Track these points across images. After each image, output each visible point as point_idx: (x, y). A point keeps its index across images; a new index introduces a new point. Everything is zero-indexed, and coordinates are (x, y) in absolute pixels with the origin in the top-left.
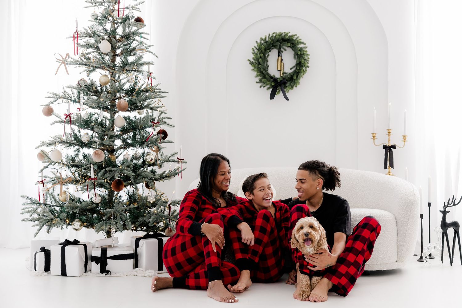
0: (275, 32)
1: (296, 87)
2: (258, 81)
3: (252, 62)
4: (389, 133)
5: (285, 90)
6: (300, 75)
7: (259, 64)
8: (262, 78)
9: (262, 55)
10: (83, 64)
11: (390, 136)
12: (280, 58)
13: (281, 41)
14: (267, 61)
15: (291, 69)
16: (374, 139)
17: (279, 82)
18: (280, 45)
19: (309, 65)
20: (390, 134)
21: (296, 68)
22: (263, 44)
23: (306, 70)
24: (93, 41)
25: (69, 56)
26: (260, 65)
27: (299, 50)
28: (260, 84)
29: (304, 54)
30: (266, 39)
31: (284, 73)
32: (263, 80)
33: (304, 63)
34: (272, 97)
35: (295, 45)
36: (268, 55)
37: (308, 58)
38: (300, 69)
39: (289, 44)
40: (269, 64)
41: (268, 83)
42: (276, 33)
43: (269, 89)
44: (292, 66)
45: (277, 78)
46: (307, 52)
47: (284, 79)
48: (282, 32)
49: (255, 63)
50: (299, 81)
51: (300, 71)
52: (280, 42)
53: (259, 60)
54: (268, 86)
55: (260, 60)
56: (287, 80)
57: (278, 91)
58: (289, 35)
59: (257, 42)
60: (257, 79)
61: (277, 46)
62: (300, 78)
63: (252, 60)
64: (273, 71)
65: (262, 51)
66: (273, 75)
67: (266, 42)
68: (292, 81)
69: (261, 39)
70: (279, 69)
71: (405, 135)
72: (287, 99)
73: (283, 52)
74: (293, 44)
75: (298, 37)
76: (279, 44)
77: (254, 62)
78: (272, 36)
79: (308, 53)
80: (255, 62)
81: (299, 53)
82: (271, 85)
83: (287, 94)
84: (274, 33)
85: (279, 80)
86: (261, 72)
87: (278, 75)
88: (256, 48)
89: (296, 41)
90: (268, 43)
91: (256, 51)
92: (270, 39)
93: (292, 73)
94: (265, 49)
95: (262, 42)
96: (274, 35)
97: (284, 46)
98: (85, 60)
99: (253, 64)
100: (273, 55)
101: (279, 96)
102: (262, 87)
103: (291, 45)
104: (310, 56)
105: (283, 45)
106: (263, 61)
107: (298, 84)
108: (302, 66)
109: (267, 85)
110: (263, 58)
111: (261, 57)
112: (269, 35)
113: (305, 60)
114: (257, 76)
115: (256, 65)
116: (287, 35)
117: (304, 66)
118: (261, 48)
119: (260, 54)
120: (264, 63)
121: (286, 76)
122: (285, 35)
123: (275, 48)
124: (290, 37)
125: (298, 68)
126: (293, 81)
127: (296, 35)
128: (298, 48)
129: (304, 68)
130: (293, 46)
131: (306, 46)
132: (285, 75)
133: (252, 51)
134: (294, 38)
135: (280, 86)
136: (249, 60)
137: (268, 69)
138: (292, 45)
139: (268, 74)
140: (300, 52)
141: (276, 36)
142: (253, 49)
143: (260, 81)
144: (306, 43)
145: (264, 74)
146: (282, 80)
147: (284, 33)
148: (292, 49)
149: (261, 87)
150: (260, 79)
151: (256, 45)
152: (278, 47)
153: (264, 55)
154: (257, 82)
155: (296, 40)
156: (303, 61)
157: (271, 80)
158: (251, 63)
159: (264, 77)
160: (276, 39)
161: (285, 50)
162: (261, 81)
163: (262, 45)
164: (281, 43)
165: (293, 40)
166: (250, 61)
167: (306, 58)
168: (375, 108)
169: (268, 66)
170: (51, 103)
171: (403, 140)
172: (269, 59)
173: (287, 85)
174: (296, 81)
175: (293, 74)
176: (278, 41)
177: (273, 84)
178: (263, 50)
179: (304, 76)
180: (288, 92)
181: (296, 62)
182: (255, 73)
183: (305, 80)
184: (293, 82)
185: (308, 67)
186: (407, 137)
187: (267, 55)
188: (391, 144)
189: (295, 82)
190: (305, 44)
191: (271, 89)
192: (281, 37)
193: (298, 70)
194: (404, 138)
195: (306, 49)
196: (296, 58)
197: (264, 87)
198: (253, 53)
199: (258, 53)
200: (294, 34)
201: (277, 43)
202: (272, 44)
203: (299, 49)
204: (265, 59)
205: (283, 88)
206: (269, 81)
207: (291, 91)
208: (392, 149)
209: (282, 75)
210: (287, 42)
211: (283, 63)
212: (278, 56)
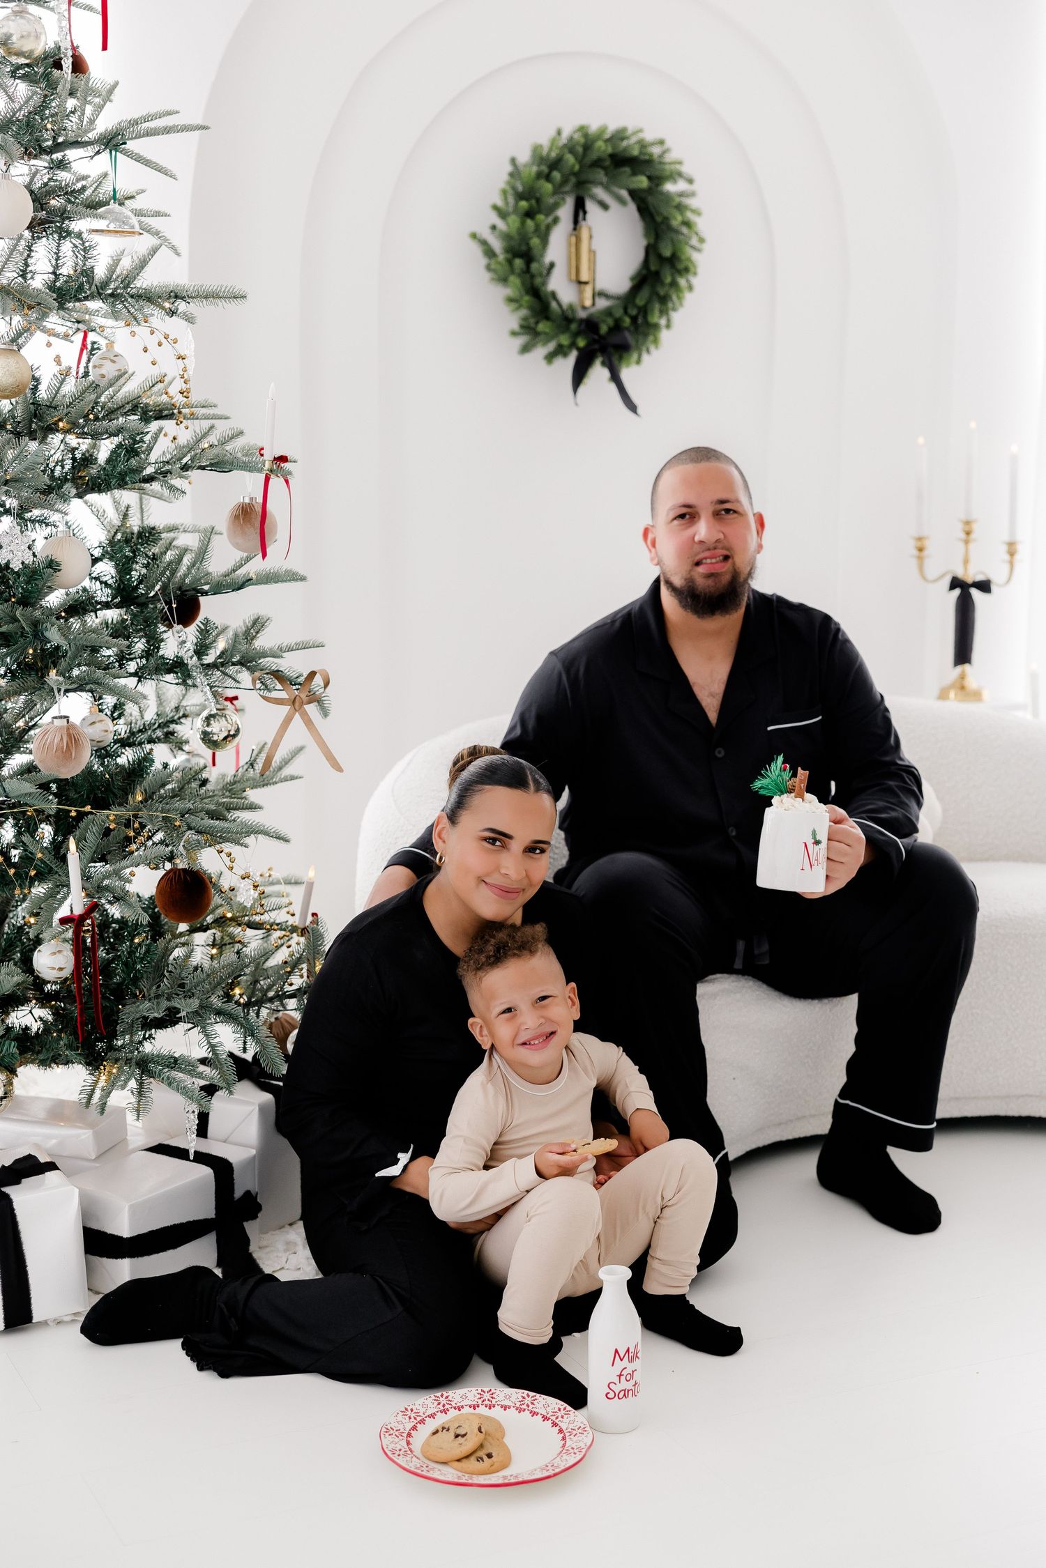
2: (517, 326)
3: (490, 244)
4: (968, 533)
6: (668, 306)
8: (532, 316)
11: (972, 546)
13: (608, 163)
14: (548, 247)
16: (920, 558)
17: (603, 337)
20: (972, 538)
23: (690, 288)
26: (534, 264)
28: (521, 341)
32: (536, 324)
35: (658, 185)
38: (671, 285)
39: (643, 181)
40: (552, 255)
41: (562, 337)
43: (550, 358)
49: (500, 253)
51: (670, 292)
54: (551, 346)
58: (633, 140)
59: (513, 161)
60: (514, 322)
63: (488, 236)
64: (560, 287)
66: (571, 306)
69: (534, 150)
71: (1013, 540)
72: (632, 407)
76: (601, 175)
77: (497, 243)
78: (574, 141)
80: (506, 249)
82: (575, 347)
85: (604, 329)
86: (533, 294)
89: (661, 167)
92: (572, 150)
95: (535, 165)
96: (578, 137)
97: (615, 184)
99: (494, 254)
109: (545, 343)
112: (559, 133)
114: (517, 307)
116: (620, 135)
118: (537, 190)
119: (529, 214)
124: (639, 146)
127: (661, 142)
131: (694, 187)
133: (497, 200)
134: (656, 151)
136: (474, 236)
137: (549, 279)
139: (554, 299)
142: (504, 192)
143: (523, 327)
147: (624, 130)
150: (525, 319)
154: (514, 334)
157: (572, 325)
158: (489, 253)
159: (542, 312)
160: (593, 156)
165: (651, 160)
166: (480, 240)
168: (921, 441)
169: (552, 265)
171: (1009, 557)
176: (597, 163)
177: (579, 341)
182: (501, 292)
186: (1017, 547)
187: (550, 219)
190: (690, 181)
191: (566, 365)
192: (612, 147)
194: (1012, 549)
195: (692, 202)
198: (495, 208)
200: (653, 136)
205: (616, 361)
206: (561, 328)
208: (975, 593)
209: (588, 303)
210: (627, 170)
211: (594, 252)
212: (576, 221)
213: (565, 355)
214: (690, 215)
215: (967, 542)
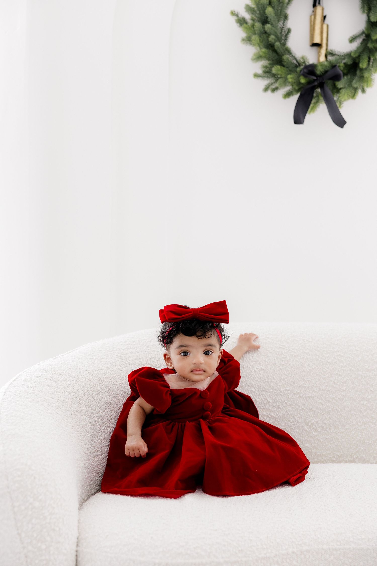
1: (364, 91)
2: (260, 72)
3: (245, 18)
5: (336, 99)
7: (265, 21)
8: (272, 64)
12: (319, 9)
14: (286, 17)
15: (352, 40)
17: (320, 76)
21: (368, 39)
26: (268, 25)
28: (265, 82)
31: (329, 54)
32: (274, 69)
34: (300, 117)
40: (290, 24)
41: (289, 76)
43: (289, 94)
44: (353, 34)
45: (315, 65)
47: (333, 67)
49: (251, 22)
53: (267, 11)
54: (288, 88)
55: (269, 11)
56: (341, 70)
57: (313, 101)
60: (258, 69)
63: (244, 13)
66: (303, 58)
68: (355, 74)
70: (317, 40)
77: (247, 16)
80: (253, 18)
85: (319, 71)
86: (271, 47)
93: (358, 48)
99: (246, 23)
101: (318, 115)
102: (269, 92)
106: (275, 13)
110: (276, 4)
114: (258, 59)
115: (257, 25)
120: (278, 20)
126: (358, 73)
132: (332, 58)
135: (321, 85)
136: (233, 13)
137: (286, 39)
139: (288, 51)
143: (265, 72)
145: (279, 51)
149: (266, 89)
150: (266, 67)
154: (256, 76)
157: (298, 70)
158: (241, 22)
159: (277, 61)
162: (268, 72)
166: (238, 15)
169: (289, 31)
172: (291, 10)
173: (340, 85)
174: (366, 75)
175: (360, 56)
177: (302, 81)
180: (343, 102)
181: (367, 20)
184: (356, 78)
189: (362, 77)
191: (295, 98)
193: (373, 42)
197: (274, 90)
204: (281, 10)
205: (331, 92)
206: (292, 72)
207: (350, 101)
209: (325, 59)
211: (328, 26)
212: (314, 5)
213: (297, 91)
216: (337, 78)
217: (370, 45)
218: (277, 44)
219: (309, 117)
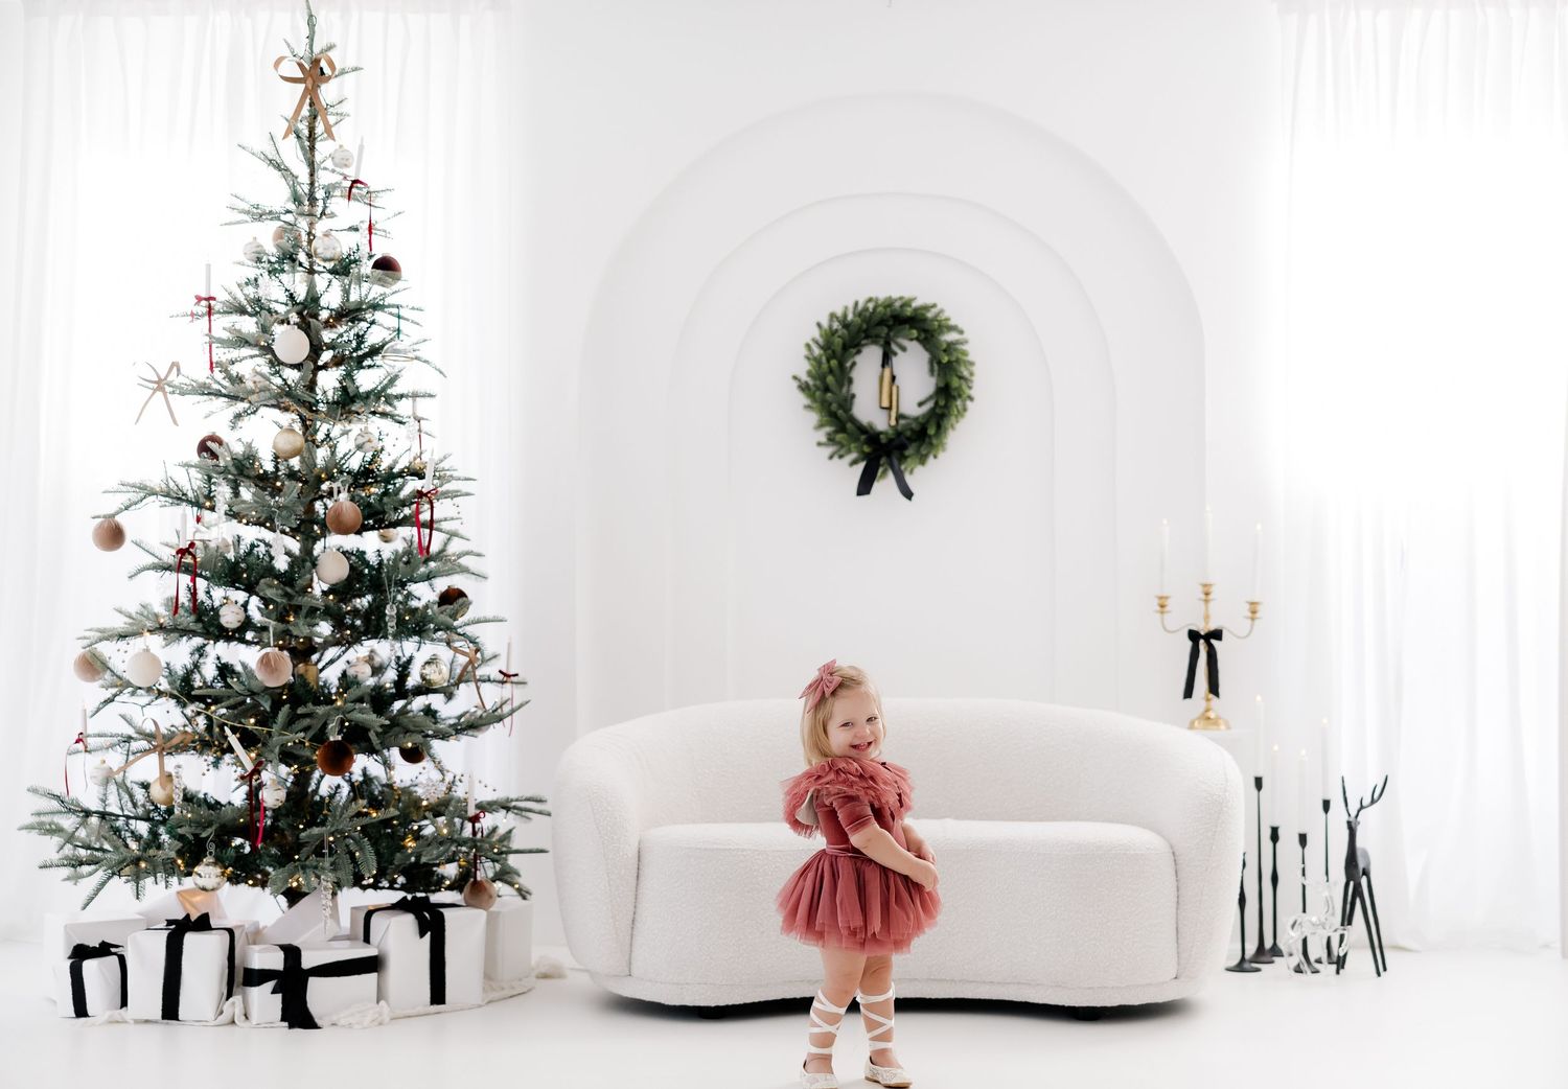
0: (873, 295)
1: (935, 457)
2: (824, 439)
3: (806, 382)
4: (1207, 594)
5: (903, 467)
6: (945, 423)
7: (827, 389)
8: (836, 432)
9: (834, 363)
10: (218, 394)
12: (887, 372)
13: (891, 323)
14: (850, 381)
15: (920, 404)
16: (1162, 613)
17: (885, 444)
18: (888, 334)
19: (972, 393)
20: (1211, 597)
21: (936, 403)
22: (837, 330)
23: (965, 410)
24: (248, 325)
25: (178, 370)
26: (829, 395)
27: (945, 351)
28: (830, 450)
29: (958, 361)
30: (845, 316)
31: (900, 417)
32: (839, 437)
33: (959, 389)
34: (865, 487)
35: (933, 336)
36: (854, 364)
37: (972, 374)
38: (946, 406)
39: (915, 333)
40: (856, 388)
41: (853, 445)
42: (877, 299)
43: (854, 462)
44: (922, 397)
45: (881, 433)
46: (965, 353)
47: (899, 434)
48: (895, 295)
49: (813, 389)
50: (945, 441)
51: (946, 411)
52: (888, 327)
53: (827, 379)
54: (854, 456)
55: (830, 379)
56: (908, 439)
57: (881, 470)
58: (914, 305)
59: (819, 325)
60: (822, 436)
61: (878, 336)
62: (946, 429)
63: (804, 378)
64: (868, 409)
65: (834, 352)
66: (869, 423)
67: (846, 325)
68: (924, 441)
69: (833, 316)
70: (886, 404)
71: (1256, 600)
72: (908, 494)
73: (895, 354)
74: (926, 331)
75: (942, 311)
76: (885, 330)
77: (811, 382)
78: (865, 309)
79: (970, 358)
80: (815, 385)
81: (945, 359)
82: (863, 452)
83: (908, 478)
84: (870, 300)
85: (883, 439)
86: (833, 416)
87: (881, 423)
88: (816, 342)
89: (936, 323)
90: (853, 329)
91: (817, 351)
92: (860, 315)
93: (924, 415)
94: (845, 347)
95: (836, 325)
96: (871, 306)
97: (898, 337)
98: (226, 383)
99: (809, 389)
100: (866, 365)
101: (886, 485)
102: (836, 458)
103: (919, 334)
104: (977, 364)
105: (896, 336)
106: (836, 381)
107: (940, 448)
108: (954, 398)
109: (849, 451)
110: (837, 371)
111: (831, 371)
112: (856, 304)
113: (961, 378)
114: (821, 426)
115: (818, 393)
116: (907, 304)
117: (960, 396)
118: (832, 343)
119: (828, 361)
120: (841, 386)
121: (903, 425)
122: (902, 306)
123: (875, 342)
124: (916, 310)
125: (942, 403)
126: (927, 440)
127: (934, 306)
128: (939, 342)
129: (959, 402)
130: (926, 339)
131: (965, 336)
132: (902, 422)
133: (805, 352)
134: (930, 315)
135: (889, 456)
136: (795, 378)
137: (851, 404)
138: (923, 336)
139: (853, 420)
140: (948, 355)
141: (875, 308)
142: (808, 346)
143: (829, 439)
144: (965, 329)
145: (842, 419)
146: (893, 437)
147: (901, 298)
148: (925, 347)
149: (831, 457)
150: (829, 434)
151: (816, 334)
152: (882, 341)
153: (841, 365)
154: (819, 444)
155: (935, 318)
156: (955, 382)
157: (863, 437)
158: (804, 387)
159: (841, 429)
160: (876, 318)
161: (904, 349)
162: (831, 440)
163: (833, 333)
164: (890, 328)
165: (925, 320)
166: (799, 380)
167: (966, 373)
168: (1165, 522)
169: (853, 396)
170: (126, 509)
171: (1250, 614)
172: (855, 374)
173: (907, 453)
174: (935, 441)
175: (928, 421)
176: (882, 322)
177: (866, 449)
178: (838, 349)
179: (958, 426)
180: (911, 472)
181: (937, 384)
182: (813, 417)
183: (962, 437)
184: (925, 445)
185: (971, 398)
186: (1259, 608)
187: (848, 364)
188: (1212, 627)
189: (931, 444)
190: (961, 332)
191: (861, 466)
192: (891, 311)
193: (941, 407)
194: (1254, 608)
195: (964, 347)
196: (936, 373)
197: (841, 457)
198: (808, 358)
199: (824, 359)
200: (929, 302)
201: (879, 328)
202: (865, 331)
203: (944, 346)
204: (844, 376)
205: (895, 462)
206: (857, 440)
207: (919, 469)
208: (1213, 641)
209: (893, 423)
210: (907, 326)
211: (898, 387)
212: (883, 366)
213: (863, 460)
214: (960, 356)
215: (1206, 601)
216: (903, 447)
217: (938, 411)
218: (840, 412)
219: (877, 486)
